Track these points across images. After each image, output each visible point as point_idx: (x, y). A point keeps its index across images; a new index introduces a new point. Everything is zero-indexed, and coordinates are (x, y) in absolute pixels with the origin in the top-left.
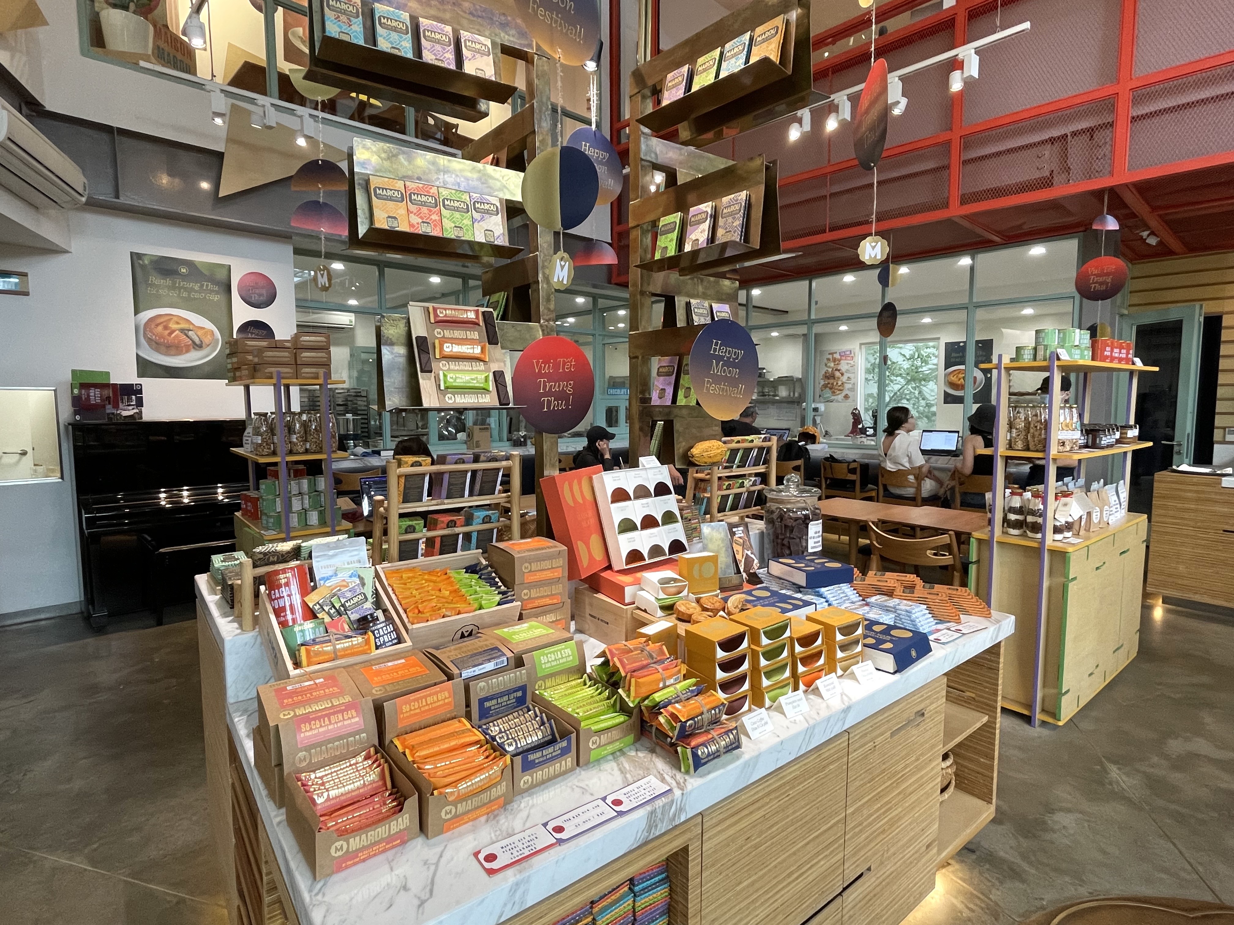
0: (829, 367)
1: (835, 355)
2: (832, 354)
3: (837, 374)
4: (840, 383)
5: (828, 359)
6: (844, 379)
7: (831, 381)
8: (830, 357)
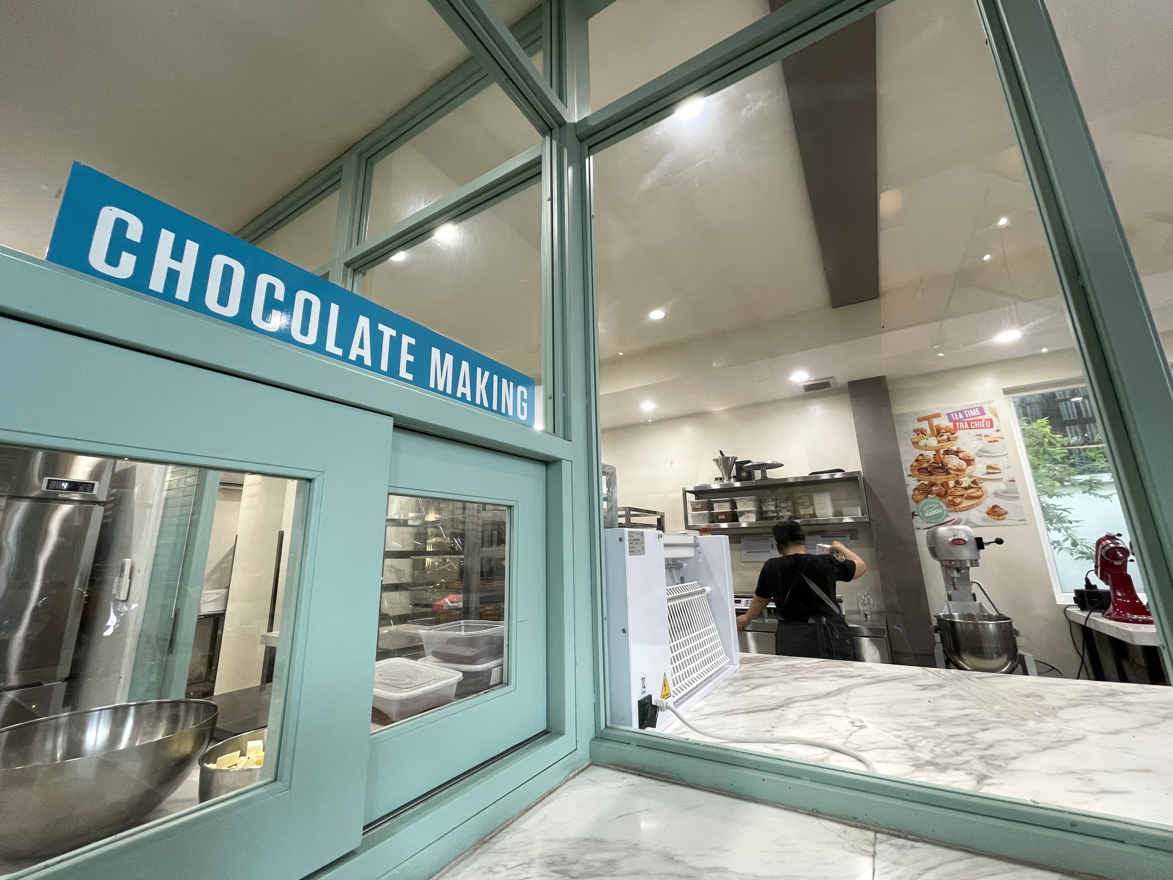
0: (926, 448)
1: (936, 422)
2: (928, 418)
3: (953, 462)
4: (966, 481)
5: (921, 432)
6: (978, 469)
7: (940, 478)
8: (925, 425)
